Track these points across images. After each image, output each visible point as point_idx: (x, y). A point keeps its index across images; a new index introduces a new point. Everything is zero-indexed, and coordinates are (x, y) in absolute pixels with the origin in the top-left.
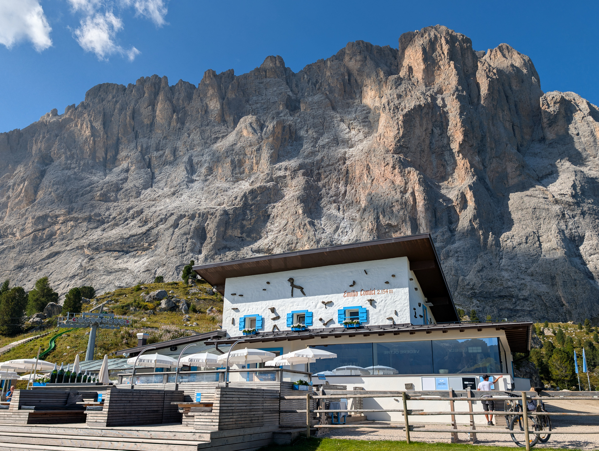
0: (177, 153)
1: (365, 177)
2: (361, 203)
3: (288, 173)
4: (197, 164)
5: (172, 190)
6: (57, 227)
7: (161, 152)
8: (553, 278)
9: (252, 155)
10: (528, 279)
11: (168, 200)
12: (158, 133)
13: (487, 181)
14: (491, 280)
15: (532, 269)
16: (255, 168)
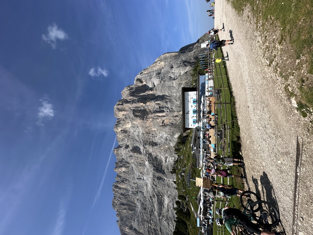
0: (135, 183)
1: (149, 128)
2: (155, 130)
3: (145, 150)
4: (139, 177)
5: (145, 185)
7: (134, 188)
8: (180, 83)
9: (139, 160)
10: (179, 89)
11: (148, 187)
12: (129, 188)
13: (154, 98)
14: (179, 98)
15: (177, 88)
16: (142, 159)
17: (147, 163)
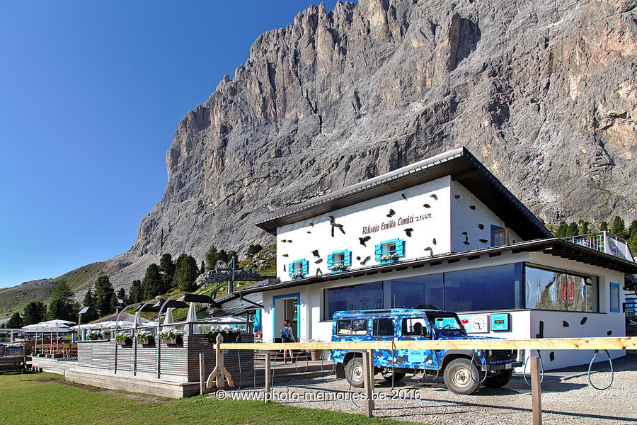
0: (342, 89)
1: (577, 57)
2: (571, 94)
3: (469, 79)
4: (364, 95)
5: (341, 130)
6: (244, 190)
7: (326, 92)
9: (424, 69)
11: (337, 143)
12: (321, 71)
16: (428, 83)
17: (418, 107)
